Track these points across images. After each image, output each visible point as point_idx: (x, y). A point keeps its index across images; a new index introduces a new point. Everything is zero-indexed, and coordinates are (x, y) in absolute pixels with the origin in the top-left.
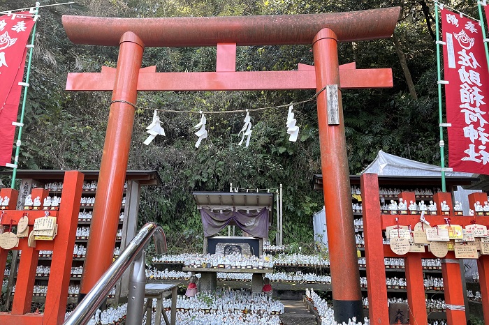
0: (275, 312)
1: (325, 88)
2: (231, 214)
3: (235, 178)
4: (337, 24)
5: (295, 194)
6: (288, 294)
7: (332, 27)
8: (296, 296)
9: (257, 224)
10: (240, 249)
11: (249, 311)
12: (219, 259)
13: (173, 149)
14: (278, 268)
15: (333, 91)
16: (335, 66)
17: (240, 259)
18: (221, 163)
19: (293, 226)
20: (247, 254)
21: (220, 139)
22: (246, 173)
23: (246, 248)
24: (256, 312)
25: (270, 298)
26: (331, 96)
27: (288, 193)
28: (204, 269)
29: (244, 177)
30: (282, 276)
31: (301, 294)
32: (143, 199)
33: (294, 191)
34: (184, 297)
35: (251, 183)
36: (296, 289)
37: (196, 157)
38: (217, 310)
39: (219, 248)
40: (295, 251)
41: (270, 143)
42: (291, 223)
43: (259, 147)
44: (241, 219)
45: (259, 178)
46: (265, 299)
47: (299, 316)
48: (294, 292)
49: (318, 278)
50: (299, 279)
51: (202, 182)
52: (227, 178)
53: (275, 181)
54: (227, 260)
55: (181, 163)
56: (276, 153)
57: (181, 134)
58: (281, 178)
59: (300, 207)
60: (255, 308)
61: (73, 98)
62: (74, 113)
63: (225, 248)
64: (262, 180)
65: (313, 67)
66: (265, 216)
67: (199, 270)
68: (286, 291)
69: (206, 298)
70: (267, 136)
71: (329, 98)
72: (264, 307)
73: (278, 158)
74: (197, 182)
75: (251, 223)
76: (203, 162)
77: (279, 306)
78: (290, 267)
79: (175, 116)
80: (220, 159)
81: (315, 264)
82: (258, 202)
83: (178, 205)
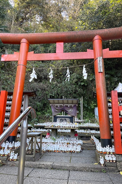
0: (79, 144)
1: (97, 58)
2: (62, 107)
3: (65, 94)
4: (102, 33)
5: (87, 100)
6: (85, 137)
7: (100, 35)
8: (87, 138)
9: (72, 111)
10: (66, 120)
11: (69, 143)
12: (58, 124)
13: (41, 84)
14: (81, 128)
15: (100, 59)
16: (101, 50)
17: (66, 124)
18: (59, 89)
19: (87, 113)
20: (69, 122)
21: (59, 80)
22: (69, 93)
23: (68, 120)
24: (72, 144)
25: (77, 139)
26: (100, 61)
27: (85, 100)
28: (52, 128)
29: (68, 94)
30: (82, 131)
31: (89, 138)
32: (31, 102)
33: (87, 99)
34: (45, 138)
35: (71, 96)
36: (87, 136)
37: (50, 87)
38: (57, 143)
39: (58, 120)
40: (88, 122)
41: (78, 81)
42: (86, 111)
43: (74, 83)
44: (66, 109)
45: (74, 94)
46: (75, 139)
47: (88, 145)
48: (87, 137)
49: (96, 132)
50: (89, 132)
51: (53, 96)
52: (62, 94)
53: (80, 95)
54: (61, 124)
55: (45, 89)
56: (80, 85)
57: (45, 78)
58: (82, 94)
59: (90, 106)
60: (72, 142)
61: (5, 65)
62: (5, 71)
63: (60, 120)
64: (75, 95)
65: (93, 50)
66: (75, 108)
67: (51, 128)
68: (84, 136)
69: (53, 138)
70: (77, 79)
71: (99, 62)
72: (75, 142)
73: (81, 87)
74: (51, 96)
75: (70, 111)
76: (53, 88)
77: (81, 142)
78: (85, 128)
79: (42, 71)
80: (59, 87)
81: (95, 126)
82: (73, 102)
83: (44, 105)
